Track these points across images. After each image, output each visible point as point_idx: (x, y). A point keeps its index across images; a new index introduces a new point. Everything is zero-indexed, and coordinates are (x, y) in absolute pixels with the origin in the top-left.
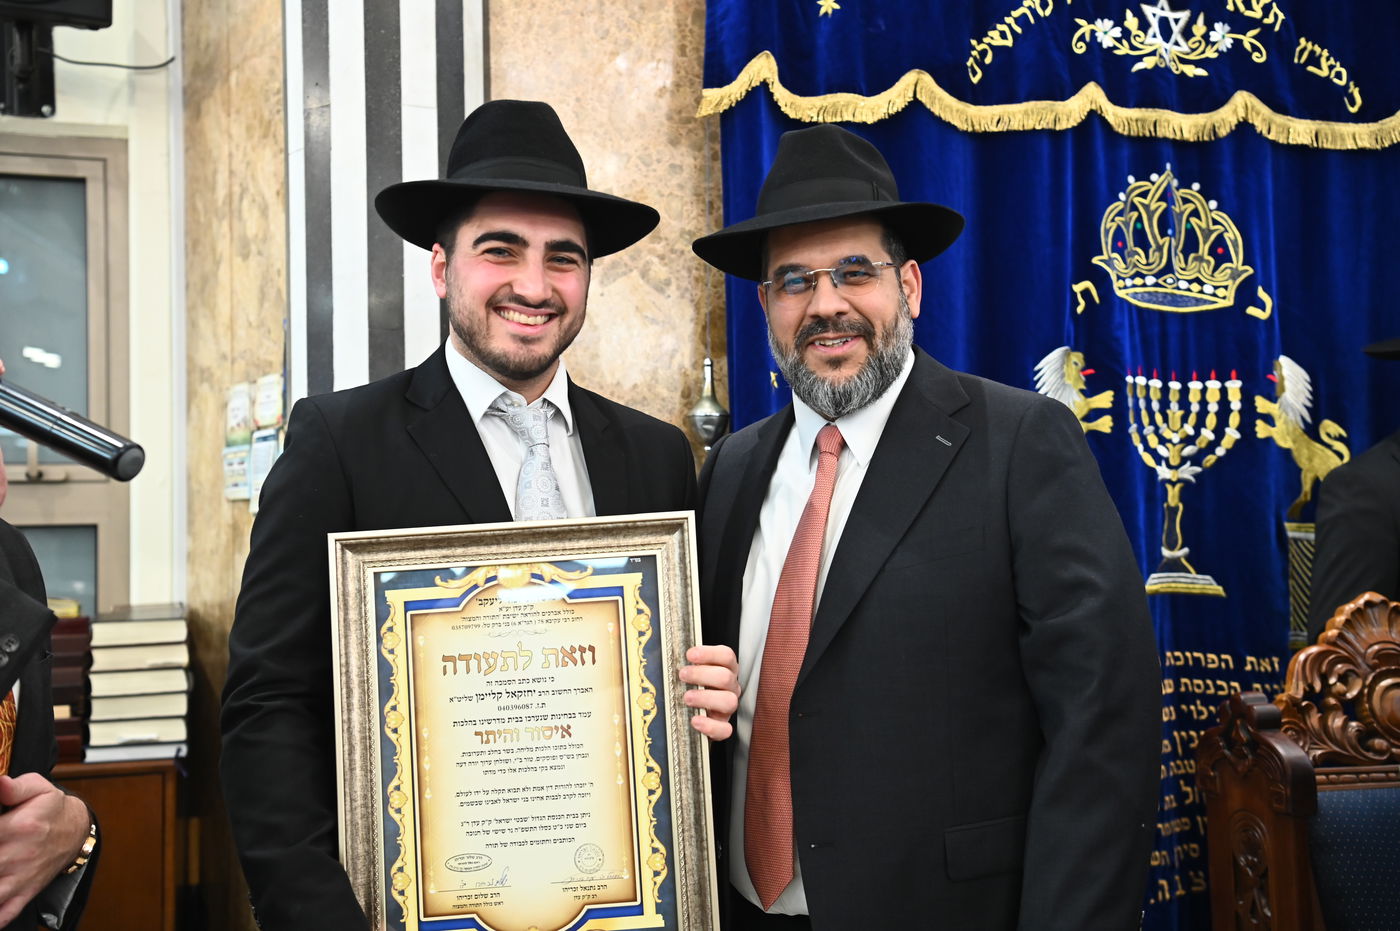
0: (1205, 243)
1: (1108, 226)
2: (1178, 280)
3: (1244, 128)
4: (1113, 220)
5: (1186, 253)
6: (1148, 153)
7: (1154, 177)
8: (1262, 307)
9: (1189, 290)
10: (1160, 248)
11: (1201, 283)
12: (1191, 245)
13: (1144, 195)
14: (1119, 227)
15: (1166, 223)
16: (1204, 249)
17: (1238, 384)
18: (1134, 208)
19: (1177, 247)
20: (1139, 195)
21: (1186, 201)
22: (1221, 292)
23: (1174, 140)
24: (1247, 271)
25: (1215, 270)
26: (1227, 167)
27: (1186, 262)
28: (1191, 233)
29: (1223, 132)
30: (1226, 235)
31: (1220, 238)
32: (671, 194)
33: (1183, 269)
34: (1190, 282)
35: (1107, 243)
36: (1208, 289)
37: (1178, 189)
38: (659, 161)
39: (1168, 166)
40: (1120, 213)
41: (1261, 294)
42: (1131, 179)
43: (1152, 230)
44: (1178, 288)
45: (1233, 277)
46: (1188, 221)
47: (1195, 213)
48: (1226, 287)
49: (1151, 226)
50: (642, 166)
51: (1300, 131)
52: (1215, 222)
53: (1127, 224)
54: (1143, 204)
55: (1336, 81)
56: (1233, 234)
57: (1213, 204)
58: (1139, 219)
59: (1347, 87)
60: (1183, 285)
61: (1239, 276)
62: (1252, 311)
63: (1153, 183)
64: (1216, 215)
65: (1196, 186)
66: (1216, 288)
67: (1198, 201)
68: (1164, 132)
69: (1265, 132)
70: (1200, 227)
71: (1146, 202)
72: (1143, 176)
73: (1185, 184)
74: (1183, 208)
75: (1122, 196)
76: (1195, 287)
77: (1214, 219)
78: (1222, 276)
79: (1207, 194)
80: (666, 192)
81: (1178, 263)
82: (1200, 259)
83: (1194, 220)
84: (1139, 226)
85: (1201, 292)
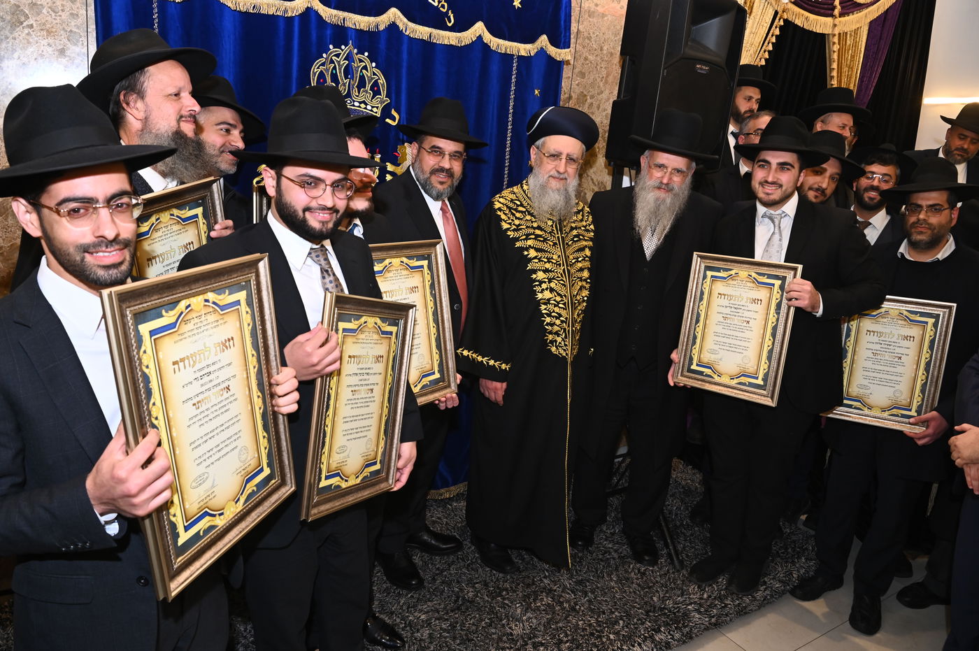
0: (369, 83)
1: (315, 70)
2: (354, 101)
3: (393, 27)
4: (318, 68)
5: (359, 88)
6: (340, 34)
7: (343, 47)
8: (394, 119)
9: (359, 107)
10: (344, 84)
11: (366, 104)
12: (362, 84)
13: (338, 56)
14: (321, 71)
15: (348, 71)
16: (368, 87)
17: (380, 156)
18: (332, 62)
19: (354, 85)
20: (334, 56)
21: (361, 61)
22: (375, 110)
23: (356, 30)
24: (387, 100)
25: (372, 99)
26: (382, 45)
27: (359, 93)
28: (362, 78)
29: (382, 28)
30: (379, 81)
31: (376, 81)
32: (71, 31)
33: (358, 96)
34: (360, 103)
35: (314, 80)
36: (369, 107)
37: (357, 54)
38: (63, 11)
39: (350, 42)
40: (323, 64)
41: (393, 112)
42: (331, 47)
43: (341, 76)
44: (354, 105)
45: (382, 102)
46: (361, 71)
47: (365, 68)
48: (377, 108)
49: (340, 72)
50: (51, 12)
51: (421, 32)
52: (374, 74)
53: (327, 70)
54: (337, 61)
55: (441, 9)
56: (382, 81)
57: (374, 64)
58: (335, 68)
59: (447, 12)
60: (357, 104)
61: (384, 102)
62: (388, 120)
63: (342, 50)
64: (376, 71)
65: (366, 54)
66: (373, 107)
67: (367, 62)
68: (349, 24)
69: (404, 31)
70: (367, 75)
71: (339, 60)
72: (337, 46)
73: (361, 52)
74: (359, 64)
75: (324, 55)
76: (363, 106)
77: (372, 72)
78: (375, 102)
79: (372, 58)
80: (69, 30)
81: (355, 92)
82: (367, 92)
83: (364, 71)
84: (334, 72)
85: (366, 108)
